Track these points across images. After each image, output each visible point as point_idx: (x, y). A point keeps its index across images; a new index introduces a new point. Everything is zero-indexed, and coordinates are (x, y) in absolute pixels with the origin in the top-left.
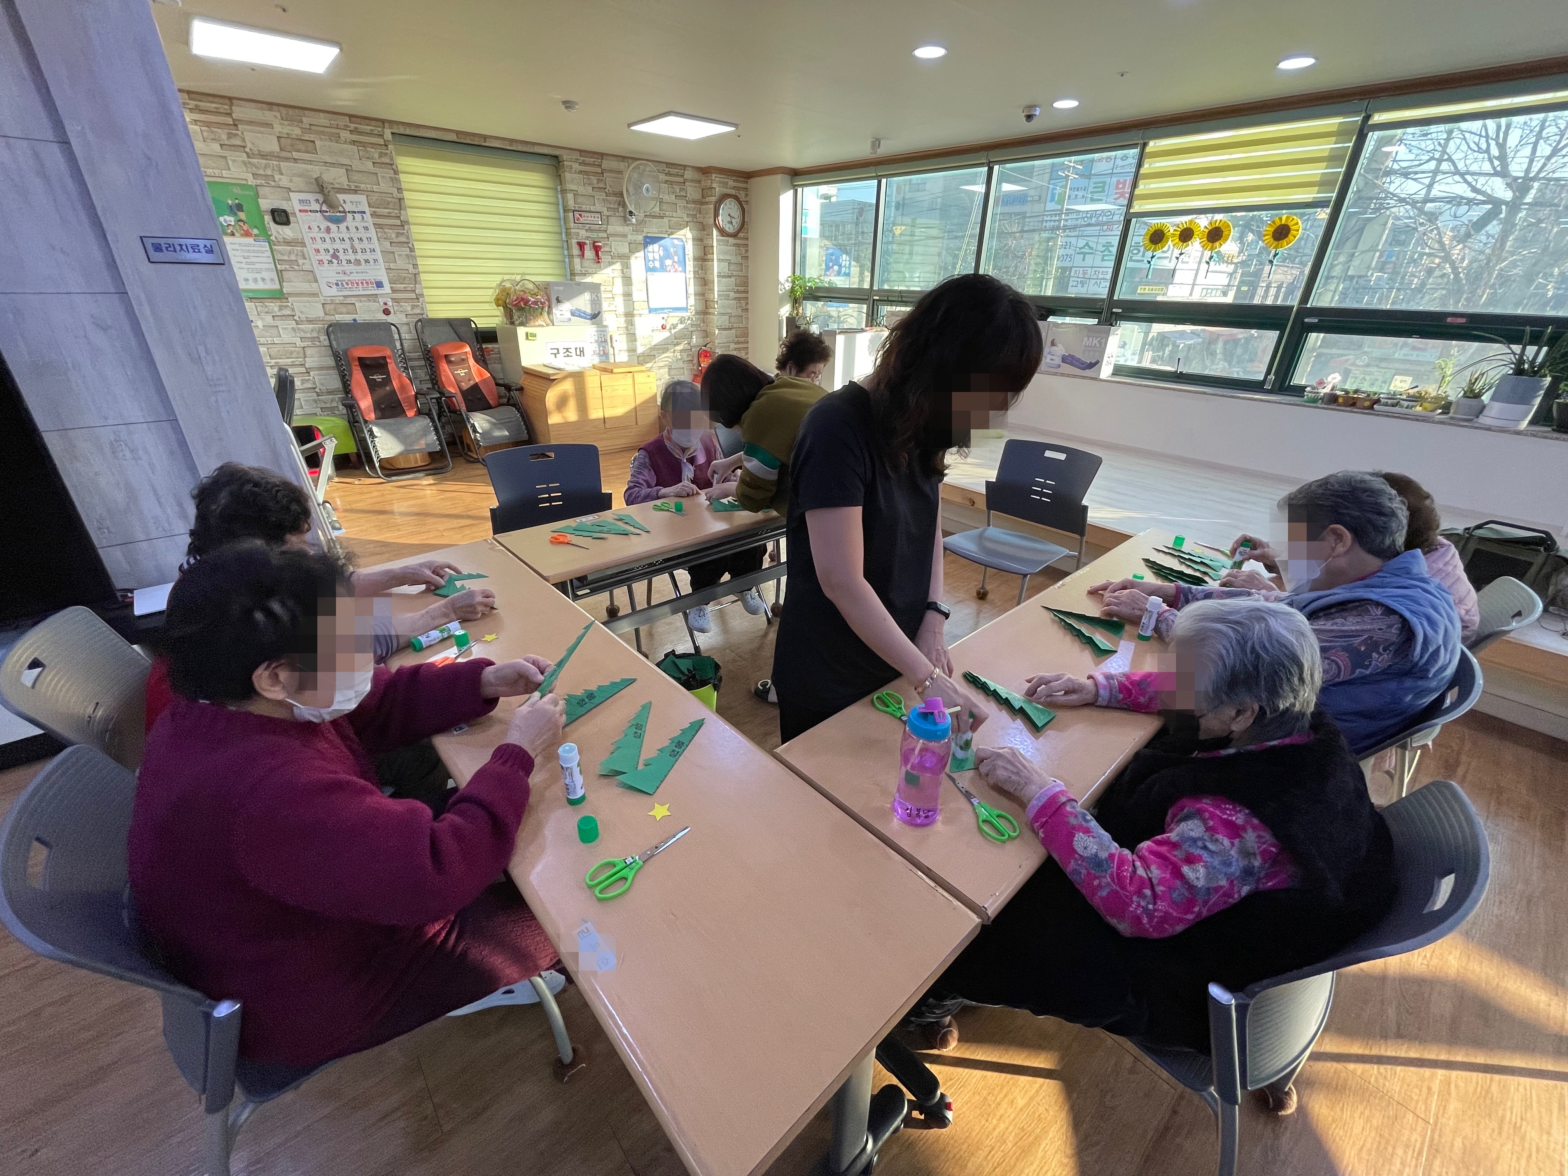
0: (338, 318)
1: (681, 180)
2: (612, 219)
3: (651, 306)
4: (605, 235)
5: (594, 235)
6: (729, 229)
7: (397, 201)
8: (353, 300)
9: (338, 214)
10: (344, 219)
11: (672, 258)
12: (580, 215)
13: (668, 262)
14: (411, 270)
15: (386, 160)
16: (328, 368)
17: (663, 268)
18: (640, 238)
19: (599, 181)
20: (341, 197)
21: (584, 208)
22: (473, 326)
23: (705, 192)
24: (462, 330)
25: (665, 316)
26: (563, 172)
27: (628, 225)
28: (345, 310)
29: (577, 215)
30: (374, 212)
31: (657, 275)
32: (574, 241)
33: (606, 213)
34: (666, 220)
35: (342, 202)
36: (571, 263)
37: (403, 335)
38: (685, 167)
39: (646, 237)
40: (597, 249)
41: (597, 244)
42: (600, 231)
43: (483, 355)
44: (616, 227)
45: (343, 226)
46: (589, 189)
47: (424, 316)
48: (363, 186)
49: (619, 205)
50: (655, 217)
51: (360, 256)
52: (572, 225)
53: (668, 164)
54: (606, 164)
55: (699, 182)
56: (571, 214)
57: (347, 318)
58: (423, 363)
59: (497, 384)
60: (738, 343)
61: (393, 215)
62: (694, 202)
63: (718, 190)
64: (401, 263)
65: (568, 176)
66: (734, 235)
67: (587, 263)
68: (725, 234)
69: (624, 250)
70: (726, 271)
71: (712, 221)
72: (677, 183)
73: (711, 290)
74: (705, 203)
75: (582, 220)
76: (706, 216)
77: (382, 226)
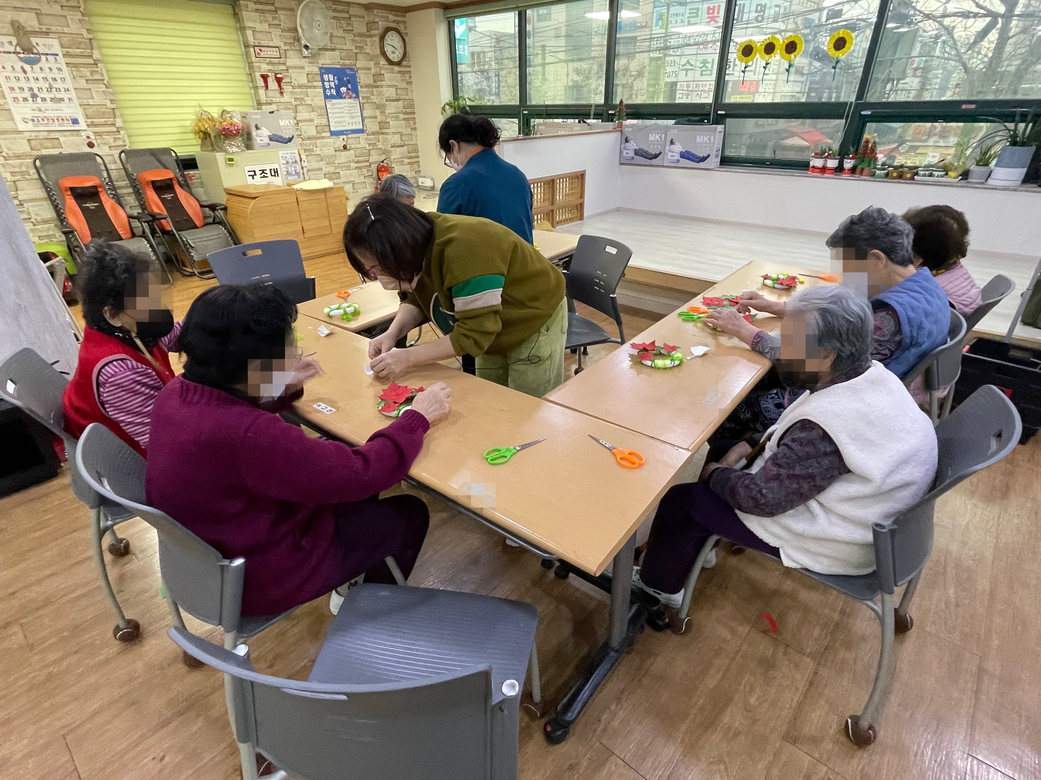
0: (44, 152)
1: (347, 16)
2: (290, 53)
3: (333, 129)
4: (284, 68)
5: (276, 68)
6: (395, 57)
7: (88, 41)
8: (56, 135)
9: (32, 56)
10: (39, 60)
11: (346, 86)
12: (261, 50)
13: (343, 89)
14: (109, 105)
16: (41, 199)
17: (339, 96)
18: (316, 70)
19: (274, 18)
20: (34, 40)
21: (263, 43)
22: (174, 154)
23: (370, 25)
24: (164, 158)
25: (345, 137)
26: (241, 10)
27: (304, 57)
28: (50, 145)
29: (257, 49)
30: (67, 52)
31: (334, 101)
32: (258, 75)
33: (283, 47)
34: (337, 53)
35: (35, 45)
36: (256, 94)
37: (108, 166)
38: (349, 4)
39: (321, 68)
40: (279, 80)
41: (278, 76)
42: (280, 64)
43: (186, 181)
44: (293, 60)
45: (37, 67)
46: (265, 27)
47: (127, 148)
48: (53, 29)
49: (294, 39)
50: (327, 50)
51: (55, 95)
52: (254, 59)
55: (363, 17)
56: (252, 50)
57: (55, 152)
58: (131, 190)
59: (202, 206)
60: (410, 158)
61: (85, 54)
62: (360, 35)
63: (382, 24)
64: (98, 99)
65: (245, 14)
66: (399, 64)
67: (270, 94)
68: (391, 62)
69: (303, 80)
70: (394, 96)
71: (378, 51)
72: (344, 18)
73: (383, 112)
74: (371, 36)
75: (262, 54)
76: (372, 47)
77: (76, 65)
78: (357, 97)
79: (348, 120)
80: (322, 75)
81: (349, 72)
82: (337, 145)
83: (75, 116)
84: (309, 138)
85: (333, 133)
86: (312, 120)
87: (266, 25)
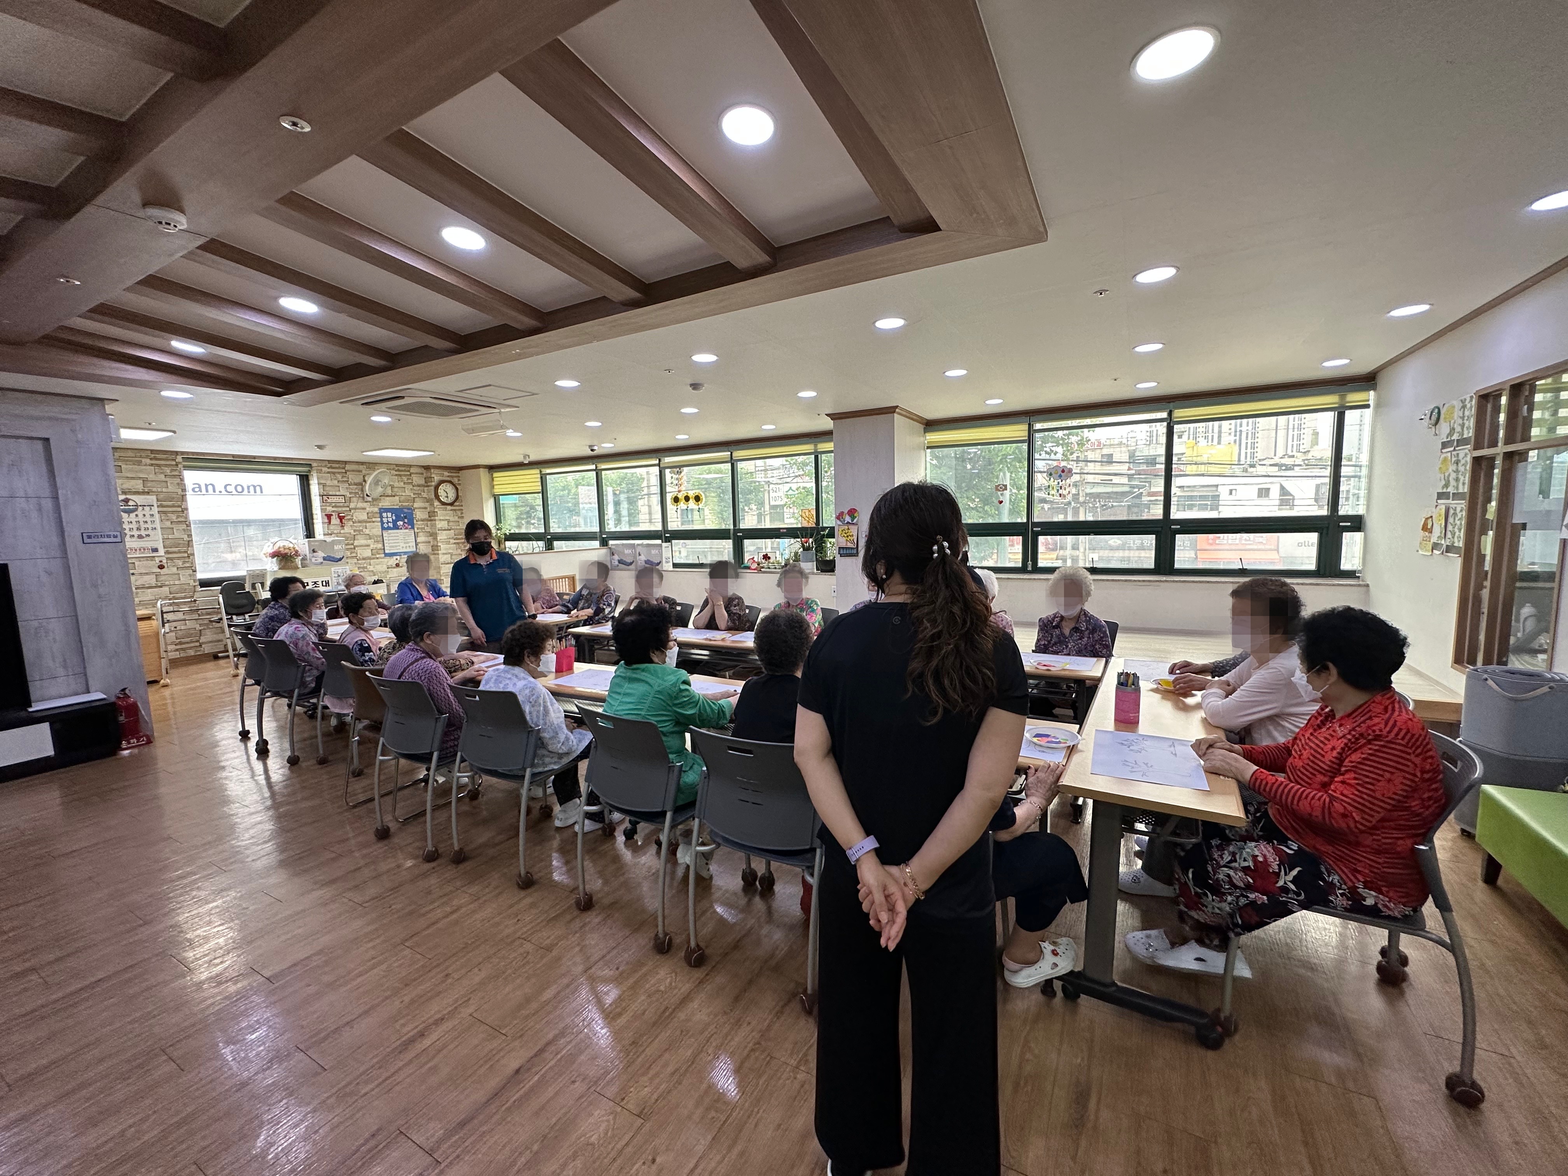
1: (408, 473)
2: (354, 499)
3: (387, 552)
4: (347, 509)
5: (340, 509)
6: (448, 500)
7: (180, 497)
10: (136, 510)
11: (403, 520)
12: (328, 498)
13: (400, 523)
14: (186, 538)
15: (176, 473)
17: (396, 527)
18: (376, 510)
21: (331, 493)
23: (428, 479)
25: (398, 557)
26: (310, 473)
27: (366, 502)
29: (325, 498)
30: (161, 505)
31: (390, 531)
32: (323, 514)
33: (348, 495)
34: (397, 498)
38: (410, 466)
39: (380, 509)
40: (341, 519)
41: (341, 515)
42: (344, 507)
44: (356, 504)
45: (133, 515)
48: (154, 489)
49: (359, 490)
50: (387, 496)
51: (143, 533)
52: (321, 504)
53: (397, 465)
54: (348, 467)
55: (422, 474)
56: (320, 498)
61: (175, 505)
62: (419, 486)
63: (437, 479)
64: (177, 535)
66: (451, 504)
67: (332, 527)
68: (443, 504)
69: (364, 517)
70: (446, 526)
71: (433, 496)
72: (405, 475)
73: (435, 539)
74: (428, 486)
75: (329, 501)
76: (429, 493)
77: (165, 513)
78: (413, 528)
79: (402, 545)
80: (381, 513)
81: (406, 511)
82: (389, 564)
83: (155, 546)
84: (364, 559)
85: (386, 555)
86: (368, 546)
87: (336, 482)
